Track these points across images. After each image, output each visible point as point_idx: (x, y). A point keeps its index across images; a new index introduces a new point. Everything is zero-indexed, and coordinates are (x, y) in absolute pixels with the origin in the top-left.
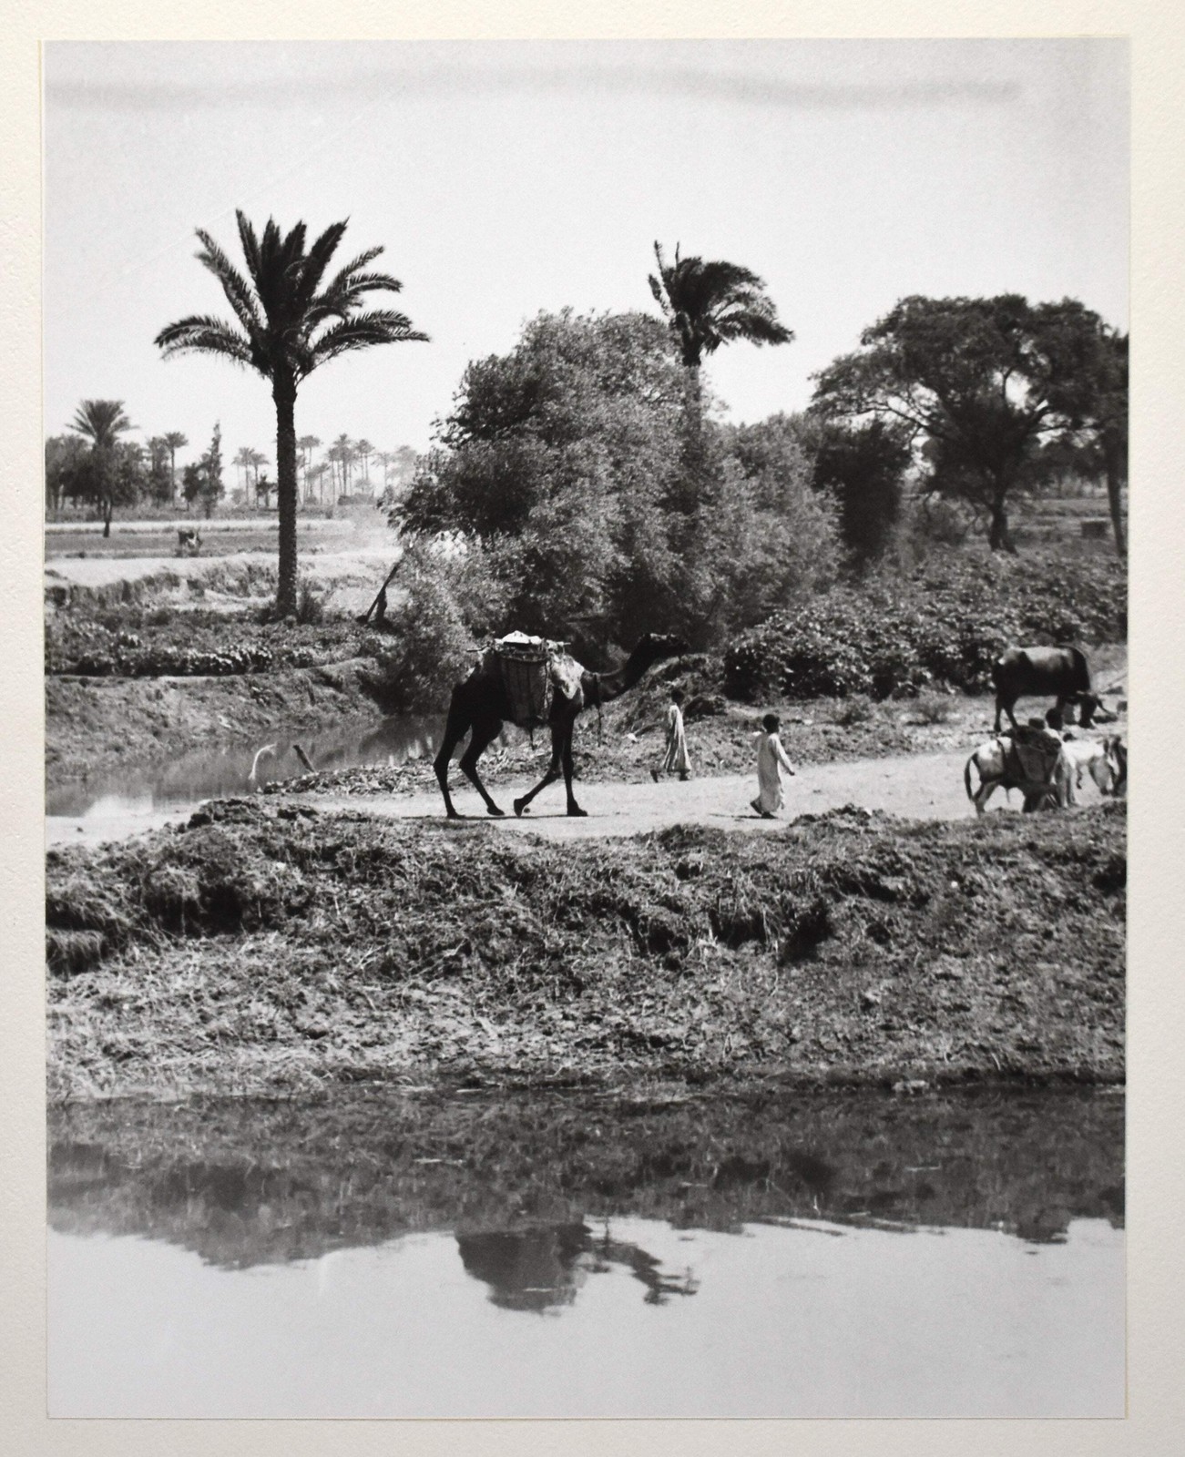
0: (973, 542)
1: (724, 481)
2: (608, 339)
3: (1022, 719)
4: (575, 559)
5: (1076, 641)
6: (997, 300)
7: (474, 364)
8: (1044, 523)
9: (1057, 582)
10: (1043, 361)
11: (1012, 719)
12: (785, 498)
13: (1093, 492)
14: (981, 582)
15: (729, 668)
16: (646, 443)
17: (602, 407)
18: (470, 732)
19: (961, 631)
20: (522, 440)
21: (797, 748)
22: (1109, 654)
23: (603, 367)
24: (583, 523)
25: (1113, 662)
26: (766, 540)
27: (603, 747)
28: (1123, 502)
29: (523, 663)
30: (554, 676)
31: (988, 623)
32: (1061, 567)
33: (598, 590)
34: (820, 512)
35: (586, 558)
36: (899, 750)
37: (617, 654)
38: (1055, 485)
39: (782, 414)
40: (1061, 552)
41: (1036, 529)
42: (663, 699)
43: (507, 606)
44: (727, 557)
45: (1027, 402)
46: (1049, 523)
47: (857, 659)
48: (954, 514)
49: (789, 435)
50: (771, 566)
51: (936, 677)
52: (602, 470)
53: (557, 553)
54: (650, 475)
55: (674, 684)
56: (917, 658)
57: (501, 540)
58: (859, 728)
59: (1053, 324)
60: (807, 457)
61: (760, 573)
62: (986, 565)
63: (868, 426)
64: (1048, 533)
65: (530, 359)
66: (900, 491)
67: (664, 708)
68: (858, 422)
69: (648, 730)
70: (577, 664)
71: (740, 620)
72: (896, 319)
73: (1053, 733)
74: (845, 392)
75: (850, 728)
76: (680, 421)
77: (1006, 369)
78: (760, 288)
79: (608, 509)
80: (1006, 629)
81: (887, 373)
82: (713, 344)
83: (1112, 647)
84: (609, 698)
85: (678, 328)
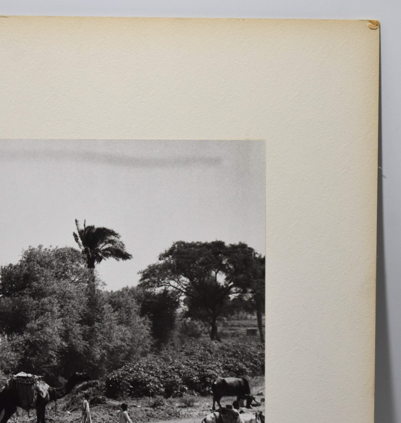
0: (204, 337)
1: (104, 313)
2: (57, 258)
3: (223, 405)
4: (45, 343)
5: (244, 375)
6: (213, 243)
7: (3, 267)
8: (232, 330)
9: (237, 352)
10: (231, 267)
11: (219, 405)
12: (129, 320)
13: (251, 318)
14: (207, 352)
15: (107, 386)
16: (73, 298)
17: (55, 284)
18: (4, 411)
19: (199, 371)
20: (23, 297)
21: (135, 416)
22: (257, 380)
23: (55, 268)
24: (48, 330)
25: (259, 383)
26: (122, 336)
27: (57, 417)
28: (263, 321)
29: (25, 384)
30: (37, 389)
31: (210, 368)
32: (238, 347)
33: (55, 356)
34: (143, 325)
35: (50, 343)
36: (175, 417)
37: (63, 380)
38: (236, 315)
39: (127, 287)
40: (238, 341)
41: (228, 332)
42: (81, 398)
43: (18, 362)
44: (106, 343)
45: (225, 283)
46: (234, 330)
47: (158, 382)
48: (196, 326)
49: (131, 295)
50: (124, 346)
51: (189, 389)
52: (56, 309)
53: (38, 342)
54: (75, 311)
55: (85, 392)
56: (182, 382)
57: (15, 336)
58: (160, 409)
59: (235, 252)
60: (138, 304)
61: (119, 349)
62: (209, 346)
63: (162, 292)
64: (234, 334)
65: (26, 265)
66: (175, 317)
67: (82, 401)
68: (158, 290)
69: (75, 410)
70: (46, 385)
71: (111, 367)
72: (173, 250)
73: (236, 410)
74: (152, 278)
75: (155, 409)
76: (87, 290)
77: (217, 270)
78: (118, 238)
79: (58, 324)
80: (217, 370)
81: (169, 271)
82: (100, 260)
83: (258, 377)
84: (60, 398)
85: (86, 254)
